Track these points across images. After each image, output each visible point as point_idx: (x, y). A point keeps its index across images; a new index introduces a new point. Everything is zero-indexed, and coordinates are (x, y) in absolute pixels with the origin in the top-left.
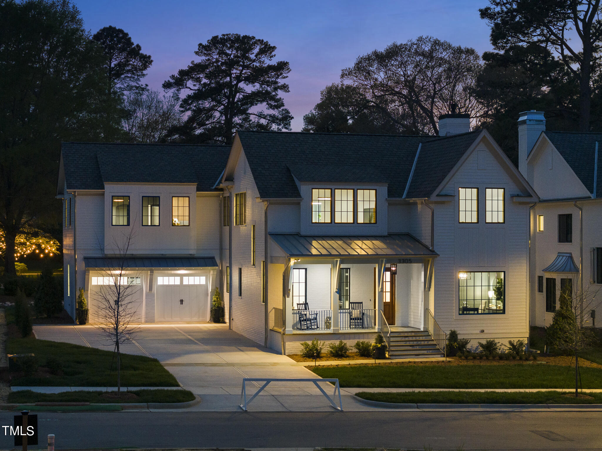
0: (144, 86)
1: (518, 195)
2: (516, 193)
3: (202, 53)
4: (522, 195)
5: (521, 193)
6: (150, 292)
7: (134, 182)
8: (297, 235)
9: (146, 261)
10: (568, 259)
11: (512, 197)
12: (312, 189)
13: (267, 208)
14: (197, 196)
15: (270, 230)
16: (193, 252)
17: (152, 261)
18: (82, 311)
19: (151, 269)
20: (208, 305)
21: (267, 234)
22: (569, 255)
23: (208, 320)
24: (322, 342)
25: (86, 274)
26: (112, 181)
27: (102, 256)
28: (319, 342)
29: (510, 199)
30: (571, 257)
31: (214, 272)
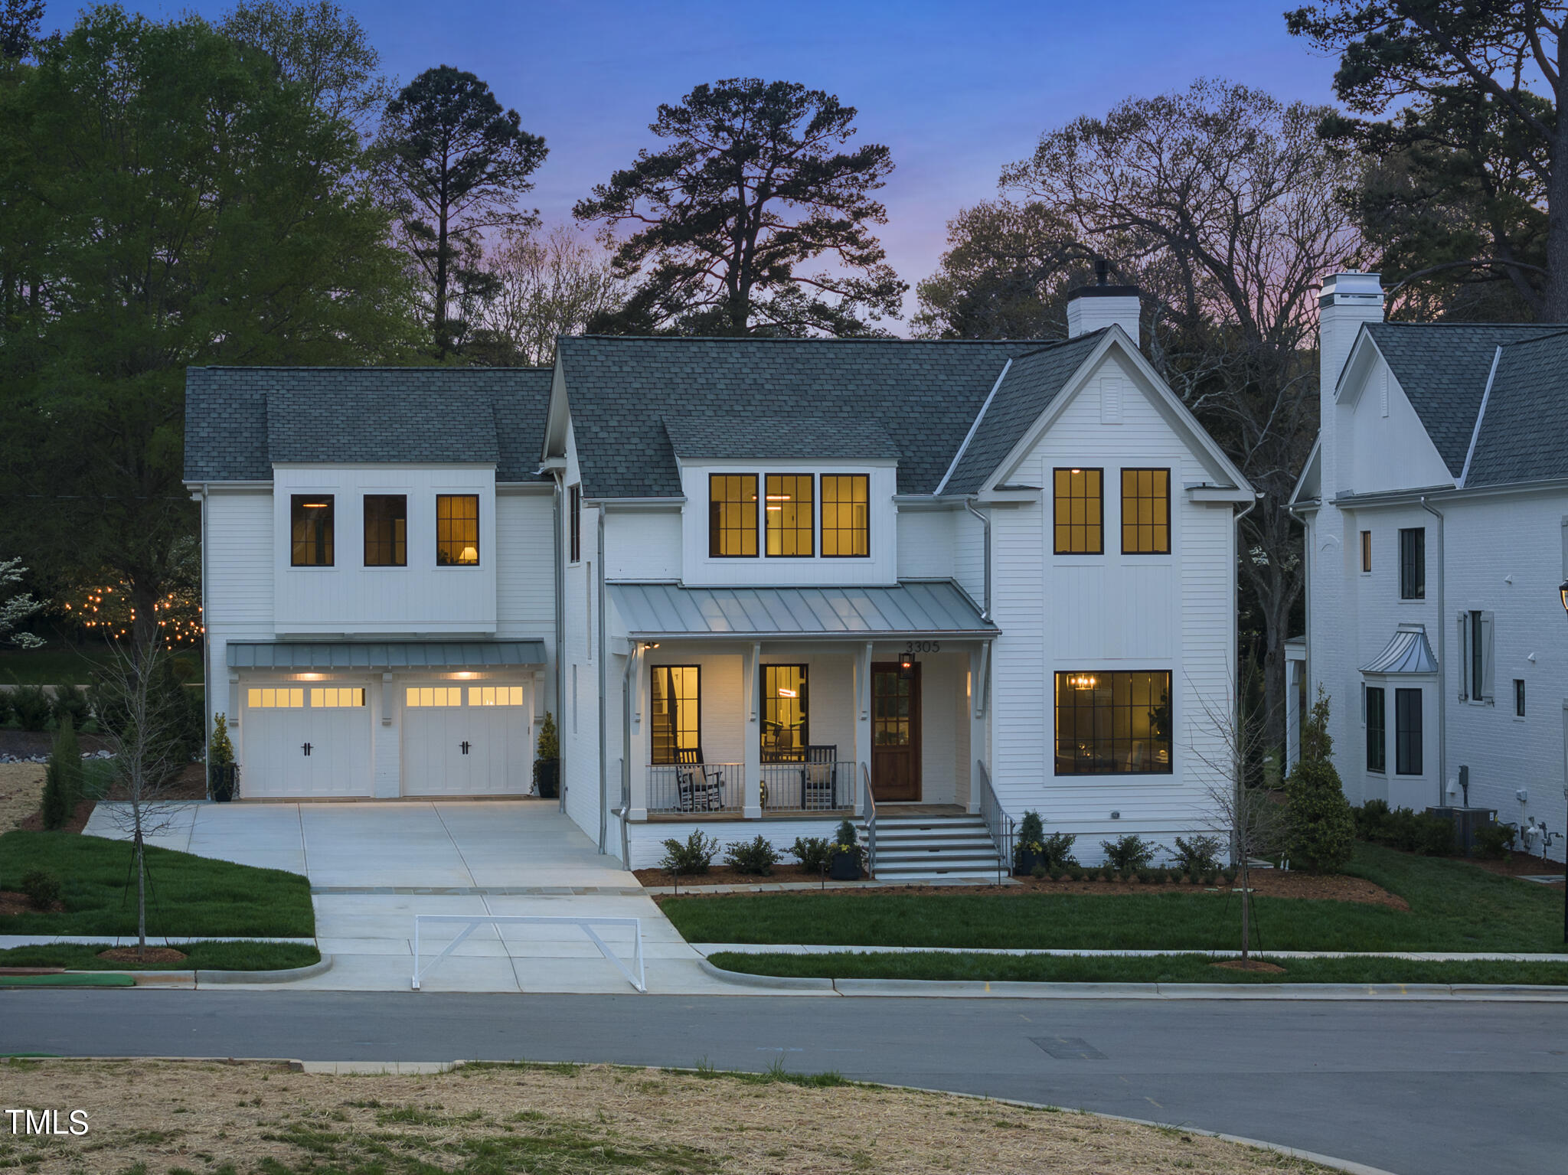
0: (529, 215)
1: (1207, 485)
2: (1202, 482)
3: (668, 128)
4: (1216, 485)
5: (1216, 482)
6: (387, 723)
7: (345, 461)
8: (676, 584)
9: (376, 650)
10: (1416, 640)
11: (1189, 490)
12: (711, 475)
13: (601, 523)
14: (498, 493)
15: (610, 574)
16: (491, 629)
17: (391, 649)
18: (221, 770)
19: (386, 670)
20: (529, 754)
21: (604, 584)
22: (1420, 630)
23: (528, 792)
24: (711, 839)
25: (232, 682)
26: (290, 461)
27: (272, 638)
28: (704, 838)
29: (1184, 494)
30: (1424, 634)
31: (540, 675)
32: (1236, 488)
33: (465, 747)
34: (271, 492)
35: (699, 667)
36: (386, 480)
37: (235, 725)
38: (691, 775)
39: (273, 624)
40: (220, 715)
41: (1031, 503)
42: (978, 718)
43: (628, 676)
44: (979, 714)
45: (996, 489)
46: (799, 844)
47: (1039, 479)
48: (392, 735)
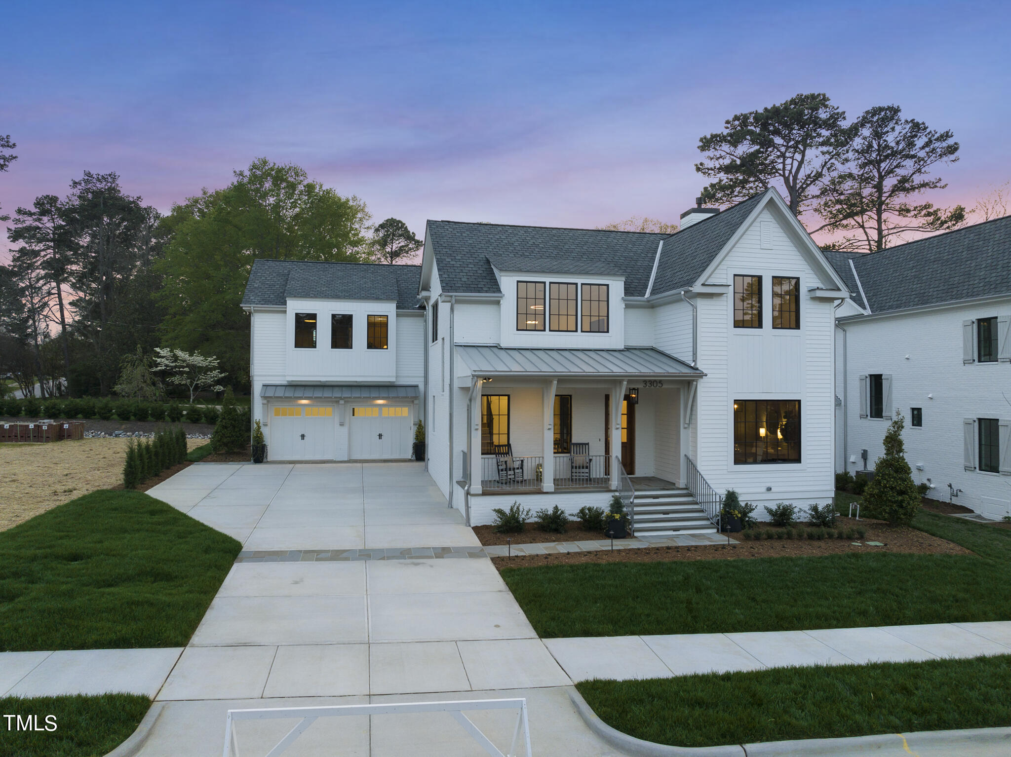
1: (821, 288)
6: (342, 424)
7: (322, 297)
8: (496, 347)
9: (336, 389)
11: (809, 291)
12: (518, 282)
13: (452, 310)
14: (398, 315)
15: (458, 340)
16: (393, 379)
17: (344, 389)
18: (257, 447)
19: (341, 398)
20: (411, 440)
21: (455, 346)
23: (410, 457)
24: (526, 509)
25: (263, 404)
26: (295, 297)
27: (285, 383)
28: (521, 509)
29: (808, 293)
31: (416, 402)
32: (839, 290)
33: (380, 436)
34: (285, 312)
35: (509, 396)
36: (342, 307)
37: (265, 425)
38: (506, 462)
39: (285, 376)
40: (258, 420)
41: (721, 294)
42: (685, 428)
43: (470, 400)
44: (686, 426)
45: (703, 285)
46: (582, 511)
47: (725, 280)
48: (345, 430)
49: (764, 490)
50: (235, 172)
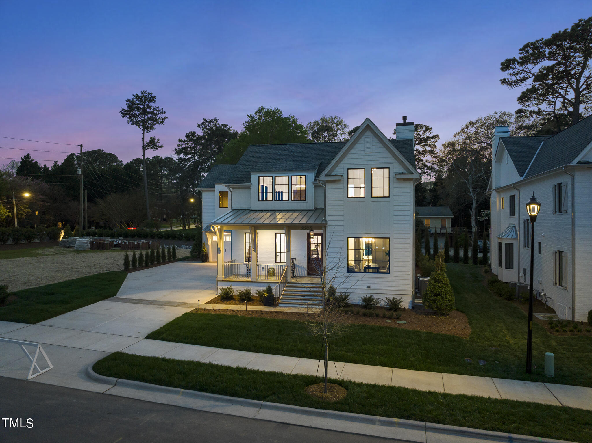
1: (402, 173)
2: (400, 171)
4: (406, 173)
5: (405, 171)
8: (250, 209)
10: (512, 228)
11: (396, 175)
12: (259, 177)
13: (232, 192)
15: (233, 206)
18: (203, 255)
21: (232, 209)
22: (513, 225)
29: (394, 176)
30: (515, 226)
32: (412, 173)
34: (215, 191)
41: (340, 180)
45: (326, 175)
47: (343, 172)
49: (365, 287)
50: (248, 115)
